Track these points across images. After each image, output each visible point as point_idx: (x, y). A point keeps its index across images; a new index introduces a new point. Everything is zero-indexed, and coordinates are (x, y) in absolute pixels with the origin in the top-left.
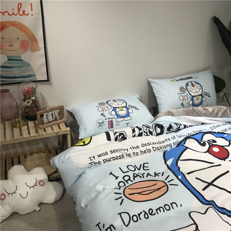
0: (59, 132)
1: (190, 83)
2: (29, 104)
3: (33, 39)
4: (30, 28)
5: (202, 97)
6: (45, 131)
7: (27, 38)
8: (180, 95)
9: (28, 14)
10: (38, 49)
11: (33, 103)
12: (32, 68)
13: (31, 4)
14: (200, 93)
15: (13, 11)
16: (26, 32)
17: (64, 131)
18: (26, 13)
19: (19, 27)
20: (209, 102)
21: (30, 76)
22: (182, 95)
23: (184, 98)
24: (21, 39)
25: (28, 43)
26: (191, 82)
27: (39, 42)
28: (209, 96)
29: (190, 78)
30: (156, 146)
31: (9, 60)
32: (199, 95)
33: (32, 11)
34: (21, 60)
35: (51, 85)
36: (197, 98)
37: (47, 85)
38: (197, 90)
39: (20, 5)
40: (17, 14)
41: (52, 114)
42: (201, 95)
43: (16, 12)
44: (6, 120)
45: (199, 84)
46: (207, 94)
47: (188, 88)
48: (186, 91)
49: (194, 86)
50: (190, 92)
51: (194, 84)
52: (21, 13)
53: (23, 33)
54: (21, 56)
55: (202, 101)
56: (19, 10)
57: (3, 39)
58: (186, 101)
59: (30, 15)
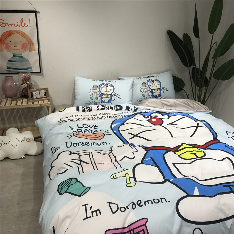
0: (42, 104)
1: (150, 80)
2: (25, 86)
3: (31, 43)
4: (29, 35)
5: (161, 90)
6: (33, 103)
7: (26, 42)
8: (142, 88)
9: (27, 26)
10: (34, 50)
12: (30, 63)
13: (30, 19)
14: (159, 87)
15: (18, 24)
16: (25, 37)
17: (46, 104)
18: (26, 25)
19: (21, 34)
20: (167, 95)
21: (28, 68)
22: (143, 88)
23: (144, 90)
24: (22, 42)
25: (27, 45)
26: (152, 79)
27: (34, 44)
28: (166, 90)
29: (152, 76)
30: (110, 115)
31: (14, 56)
32: (157, 89)
33: (30, 23)
34: (22, 57)
35: (43, 76)
36: (156, 91)
37: (40, 76)
38: (156, 85)
39: (22, 20)
40: (20, 26)
41: (40, 93)
42: (159, 89)
43: (19, 24)
44: (9, 98)
45: (158, 81)
46: (165, 89)
47: (149, 83)
48: (147, 86)
49: (154, 82)
50: (150, 86)
51: (154, 80)
52: (23, 25)
53: (24, 38)
54: (22, 54)
55: (160, 94)
56: (21, 23)
57: (10, 42)
58: (147, 93)
59: (29, 26)
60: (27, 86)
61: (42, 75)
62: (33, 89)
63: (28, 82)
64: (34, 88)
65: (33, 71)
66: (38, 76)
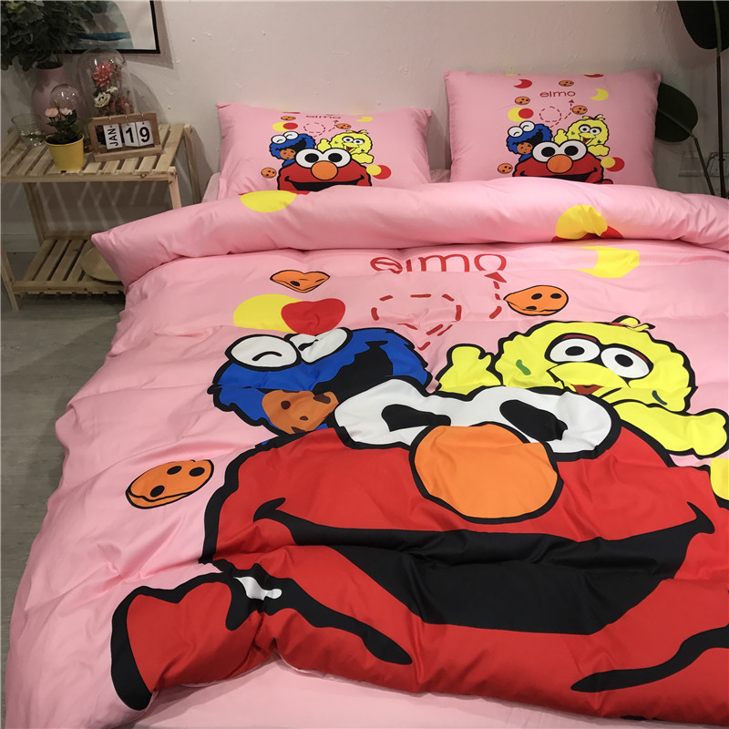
0: (148, 173)
2: (103, 103)
6: (119, 167)
11: (114, 104)
12: (122, 15)
17: (158, 173)
21: (117, 37)
35: (172, 68)
60: (111, 101)
61: (168, 62)
62: (132, 112)
63: (113, 89)
64: (135, 109)
65: (135, 48)
66: (152, 66)
